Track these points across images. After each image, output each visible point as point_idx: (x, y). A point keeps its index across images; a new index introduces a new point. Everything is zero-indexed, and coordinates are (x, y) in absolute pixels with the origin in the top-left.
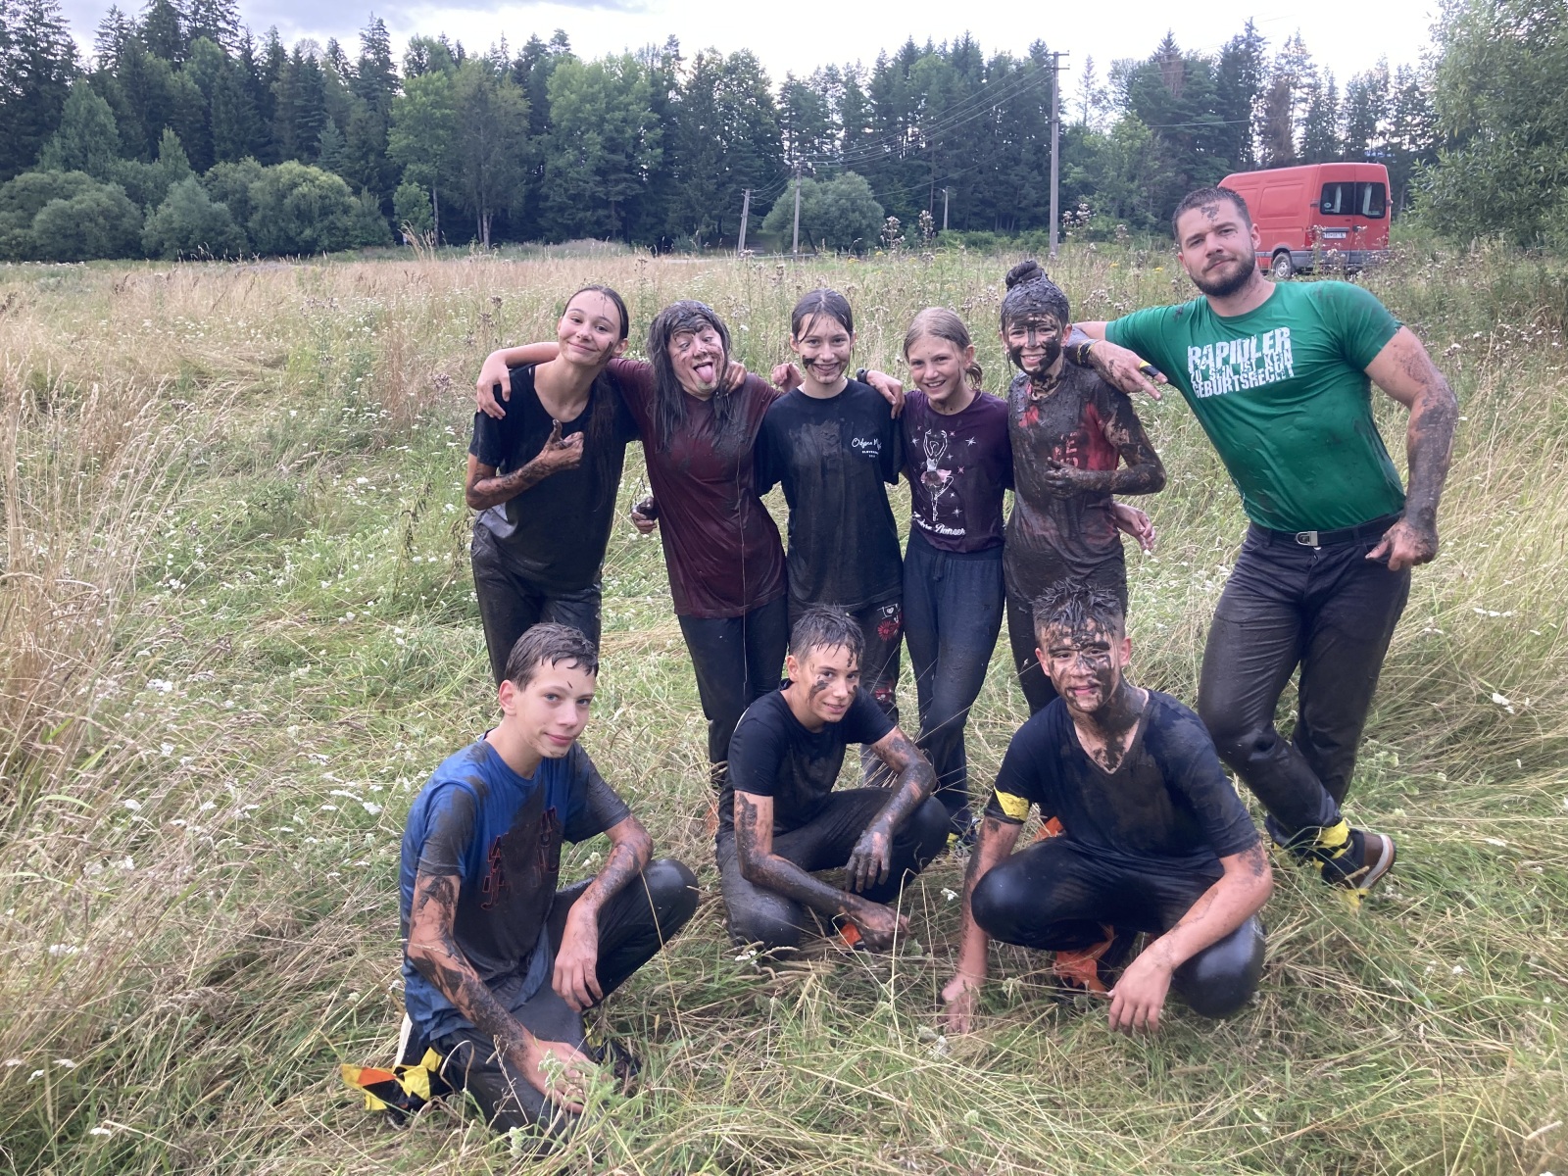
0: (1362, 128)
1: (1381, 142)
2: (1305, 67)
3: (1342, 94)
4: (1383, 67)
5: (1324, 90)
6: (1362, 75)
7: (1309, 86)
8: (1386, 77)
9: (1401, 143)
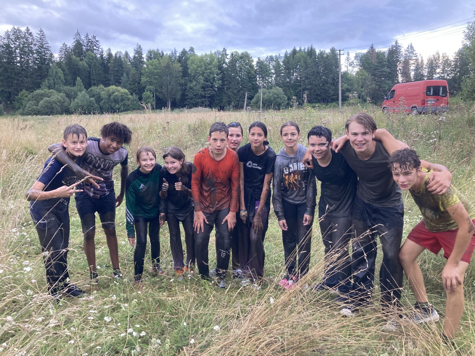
0: (432, 71)
1: (438, 76)
2: (414, 54)
3: (425, 62)
4: (438, 54)
5: (420, 61)
6: (431, 56)
7: (415, 59)
8: (439, 57)
9: (444, 76)
